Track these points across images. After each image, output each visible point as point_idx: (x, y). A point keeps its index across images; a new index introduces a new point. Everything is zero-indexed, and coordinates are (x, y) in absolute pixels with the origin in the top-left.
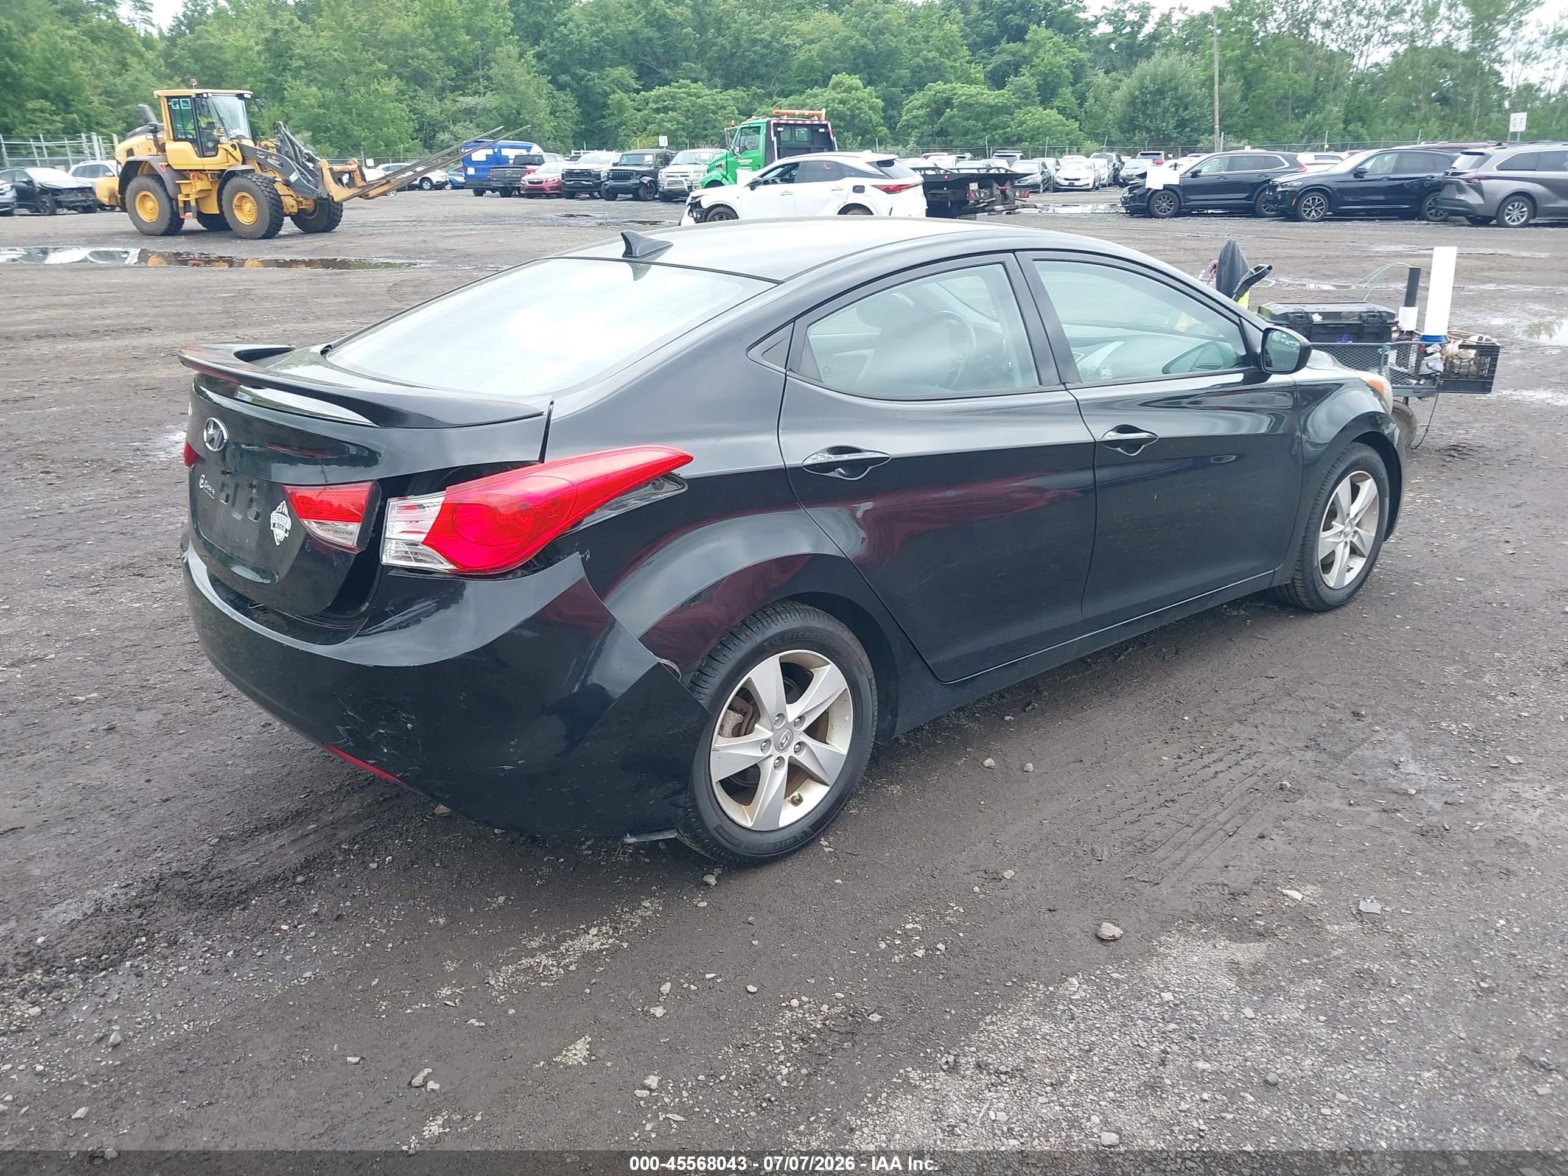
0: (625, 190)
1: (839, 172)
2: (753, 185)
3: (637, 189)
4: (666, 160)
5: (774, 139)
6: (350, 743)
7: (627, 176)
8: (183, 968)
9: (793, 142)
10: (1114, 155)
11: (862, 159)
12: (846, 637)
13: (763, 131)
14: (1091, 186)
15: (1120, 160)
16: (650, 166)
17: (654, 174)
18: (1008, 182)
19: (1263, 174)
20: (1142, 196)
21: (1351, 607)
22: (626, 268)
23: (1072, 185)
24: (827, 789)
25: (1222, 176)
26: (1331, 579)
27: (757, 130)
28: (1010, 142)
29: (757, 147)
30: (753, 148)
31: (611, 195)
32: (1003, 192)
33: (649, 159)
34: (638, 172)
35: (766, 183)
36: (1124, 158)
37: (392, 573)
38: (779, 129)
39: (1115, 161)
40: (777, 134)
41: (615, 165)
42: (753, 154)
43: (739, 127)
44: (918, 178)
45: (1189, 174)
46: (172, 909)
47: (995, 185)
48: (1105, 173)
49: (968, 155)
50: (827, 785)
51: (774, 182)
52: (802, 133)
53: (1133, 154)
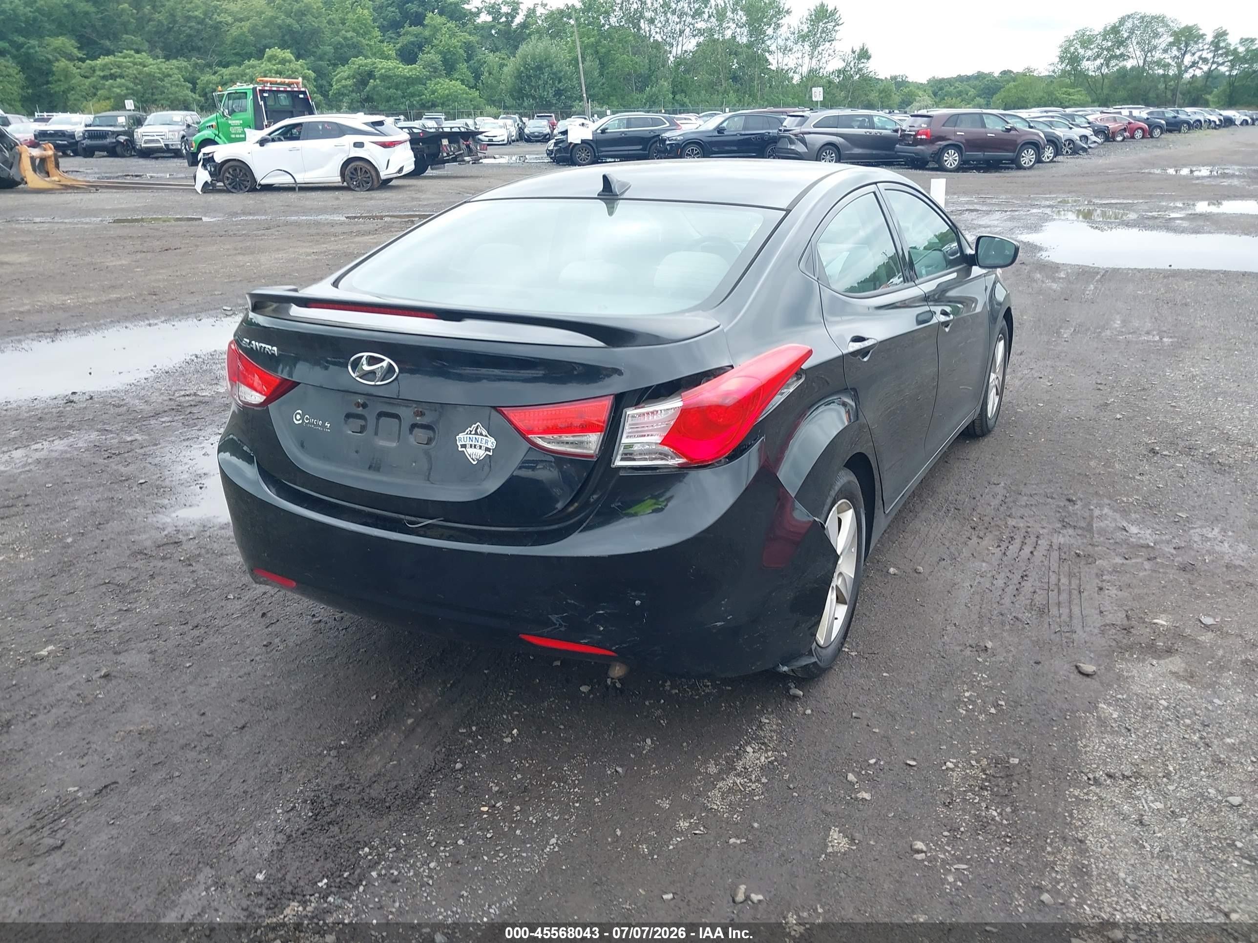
0: (101, 148)
1: (341, 131)
2: (262, 142)
3: (114, 147)
4: (139, 122)
5: (262, 103)
6: (563, 629)
7: (103, 135)
9: (277, 106)
10: (517, 117)
11: (359, 120)
13: (250, 97)
14: (505, 142)
15: (522, 121)
16: (124, 126)
17: (130, 134)
18: (471, 139)
20: (566, 149)
22: (602, 205)
25: (623, 132)
27: (244, 95)
29: (246, 110)
30: (241, 111)
31: (89, 152)
32: (468, 146)
33: (122, 120)
34: (113, 133)
35: (273, 140)
36: (525, 119)
38: (266, 95)
39: (519, 122)
40: (263, 98)
41: (86, 126)
42: (243, 115)
43: (226, 93)
44: (405, 136)
45: (599, 131)
47: (461, 141)
48: (514, 132)
49: (402, 117)
51: (280, 140)
52: (284, 101)
53: (531, 117)
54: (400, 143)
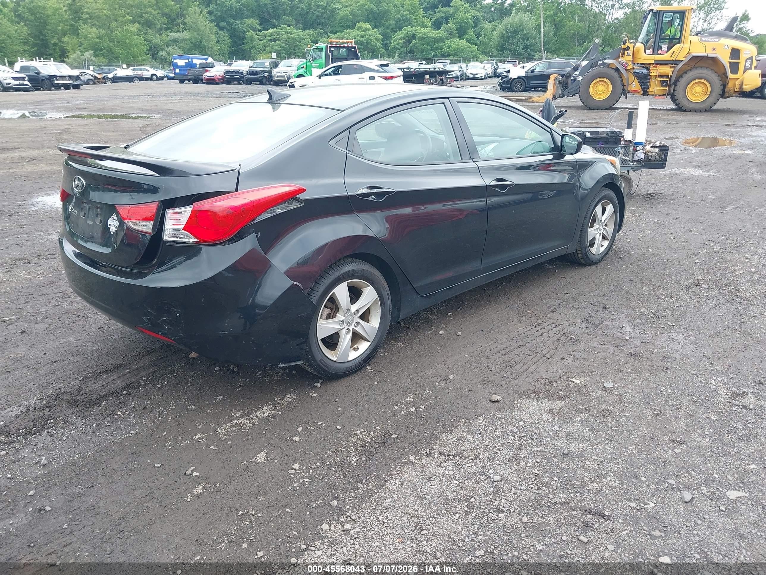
0: (256, 80)
1: (362, 70)
2: (320, 77)
3: (262, 79)
4: (276, 65)
5: (330, 54)
6: (150, 325)
7: (256, 73)
8: (73, 432)
9: (339, 55)
10: (494, 62)
11: (373, 63)
12: (377, 274)
13: (324, 50)
14: (483, 77)
15: (497, 65)
16: (268, 68)
17: (270, 72)
18: (444, 75)
19: (564, 71)
20: (508, 81)
21: (603, 263)
22: (269, 106)
23: (474, 77)
24: (369, 343)
25: (545, 72)
26: (594, 250)
27: (321, 50)
28: (444, 56)
29: (321, 58)
30: (319, 59)
31: (249, 82)
32: (442, 80)
33: (267, 64)
34: (262, 71)
35: (326, 75)
36: (499, 64)
37: (168, 244)
38: (332, 49)
39: (495, 65)
40: (331, 51)
41: (250, 67)
42: (319, 61)
43: (312, 48)
44: (401, 73)
45: (529, 71)
46: (64, 408)
47: (438, 76)
48: (490, 71)
49: (424, 62)
50: (369, 341)
51: (330, 75)
52: (343, 51)
53: (503, 62)
54: (396, 77)
